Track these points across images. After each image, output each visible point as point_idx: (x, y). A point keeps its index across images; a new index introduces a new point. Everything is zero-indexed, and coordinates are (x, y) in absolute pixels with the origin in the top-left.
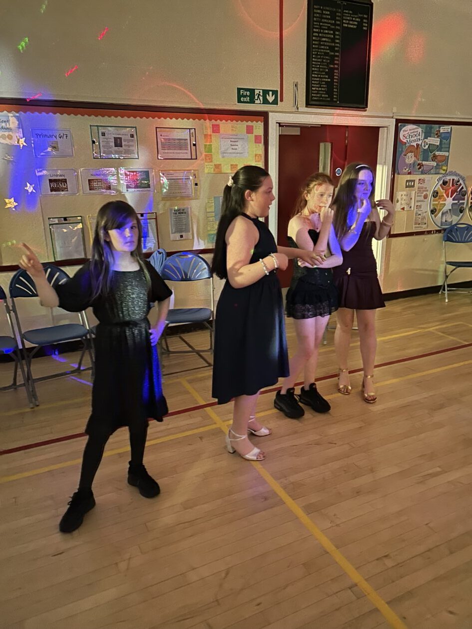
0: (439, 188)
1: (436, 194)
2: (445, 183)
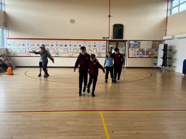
0: (138, 50)
1: (138, 51)
2: (140, 50)
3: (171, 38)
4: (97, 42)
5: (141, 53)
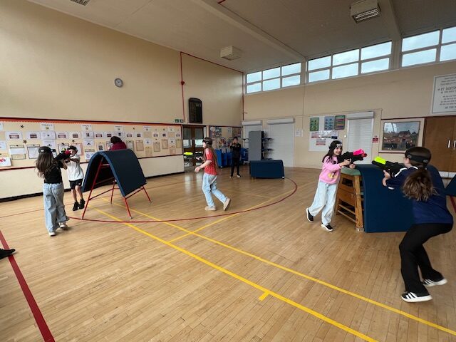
2: (221, 140)
4: (168, 128)
5: (223, 144)
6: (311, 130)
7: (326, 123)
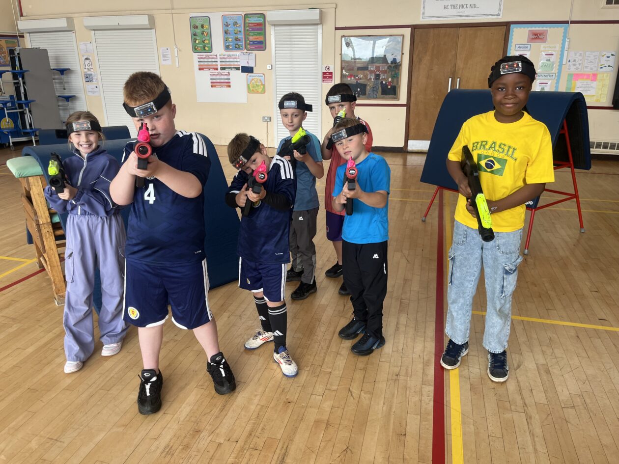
3: (66, 25)
6: (195, 50)
7: (226, 32)
